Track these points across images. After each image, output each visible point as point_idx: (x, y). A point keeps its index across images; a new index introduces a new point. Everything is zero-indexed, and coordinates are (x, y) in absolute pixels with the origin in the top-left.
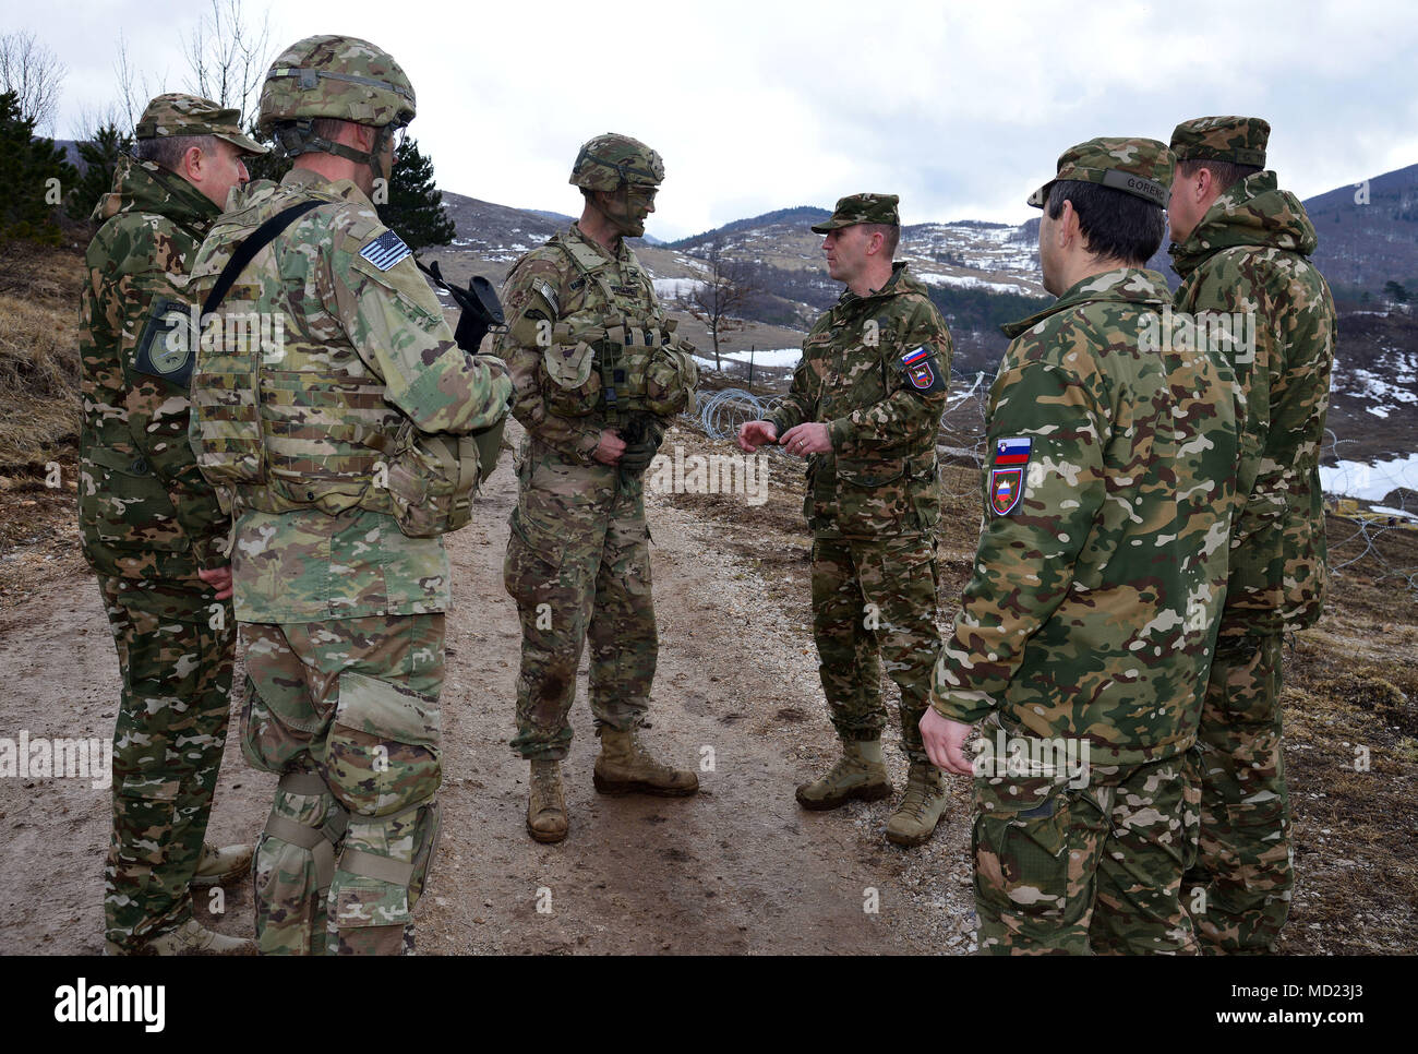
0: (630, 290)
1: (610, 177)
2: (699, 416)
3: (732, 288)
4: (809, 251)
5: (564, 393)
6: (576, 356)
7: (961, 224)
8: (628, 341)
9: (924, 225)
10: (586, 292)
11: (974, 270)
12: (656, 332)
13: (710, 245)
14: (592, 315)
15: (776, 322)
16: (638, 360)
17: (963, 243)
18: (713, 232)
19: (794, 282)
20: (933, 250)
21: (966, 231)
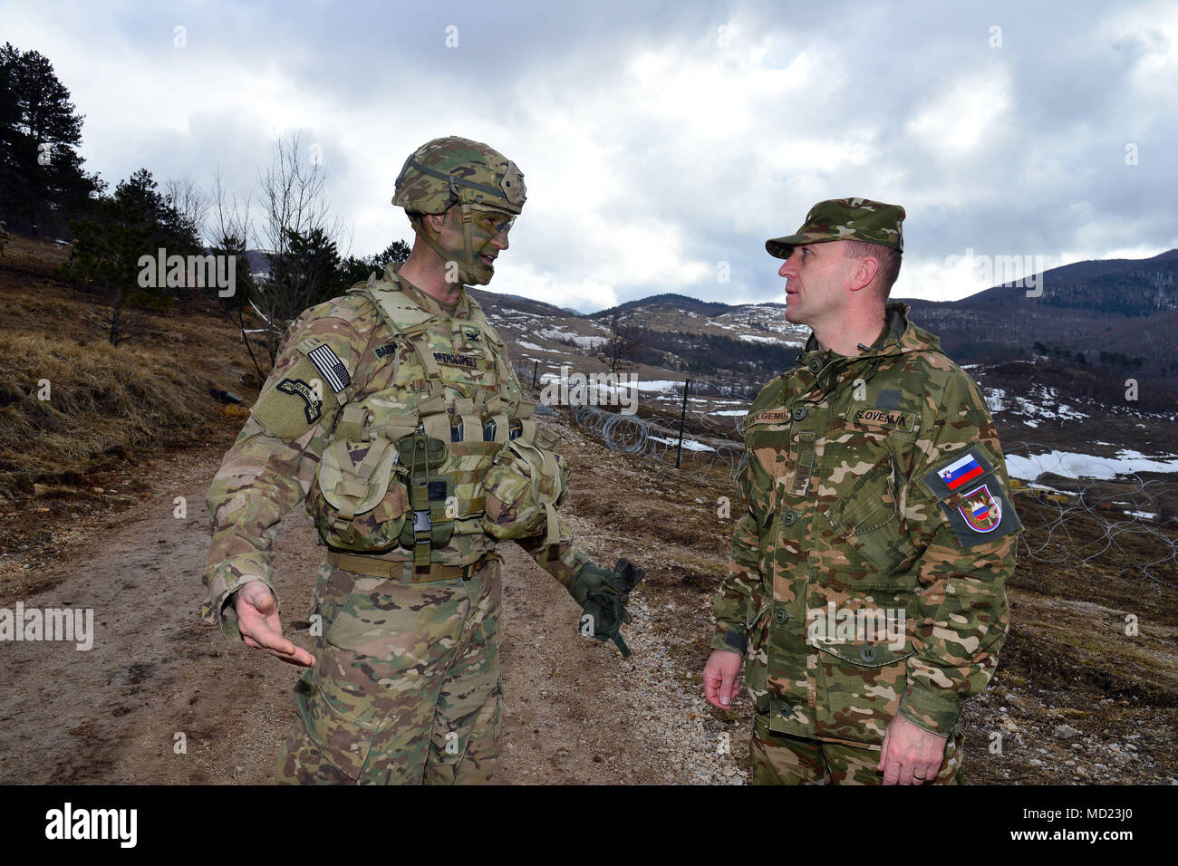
0: (465, 360)
1: (436, 192)
2: (602, 428)
3: (625, 343)
4: (672, 321)
5: (344, 519)
6: (369, 460)
7: (767, 305)
8: (456, 435)
9: (743, 306)
10: (397, 361)
11: (775, 333)
12: (502, 422)
13: (612, 316)
14: (403, 395)
15: (652, 364)
16: (470, 463)
17: (768, 317)
18: (614, 308)
19: (663, 339)
20: (749, 321)
21: (770, 309)
